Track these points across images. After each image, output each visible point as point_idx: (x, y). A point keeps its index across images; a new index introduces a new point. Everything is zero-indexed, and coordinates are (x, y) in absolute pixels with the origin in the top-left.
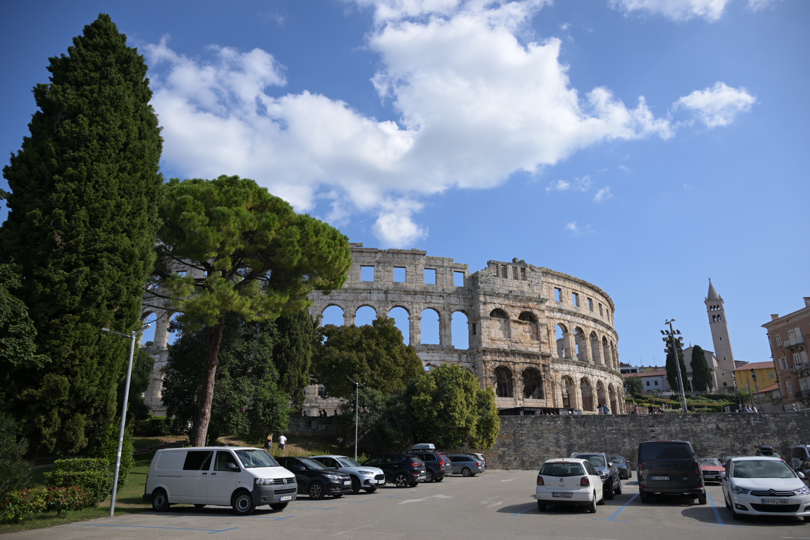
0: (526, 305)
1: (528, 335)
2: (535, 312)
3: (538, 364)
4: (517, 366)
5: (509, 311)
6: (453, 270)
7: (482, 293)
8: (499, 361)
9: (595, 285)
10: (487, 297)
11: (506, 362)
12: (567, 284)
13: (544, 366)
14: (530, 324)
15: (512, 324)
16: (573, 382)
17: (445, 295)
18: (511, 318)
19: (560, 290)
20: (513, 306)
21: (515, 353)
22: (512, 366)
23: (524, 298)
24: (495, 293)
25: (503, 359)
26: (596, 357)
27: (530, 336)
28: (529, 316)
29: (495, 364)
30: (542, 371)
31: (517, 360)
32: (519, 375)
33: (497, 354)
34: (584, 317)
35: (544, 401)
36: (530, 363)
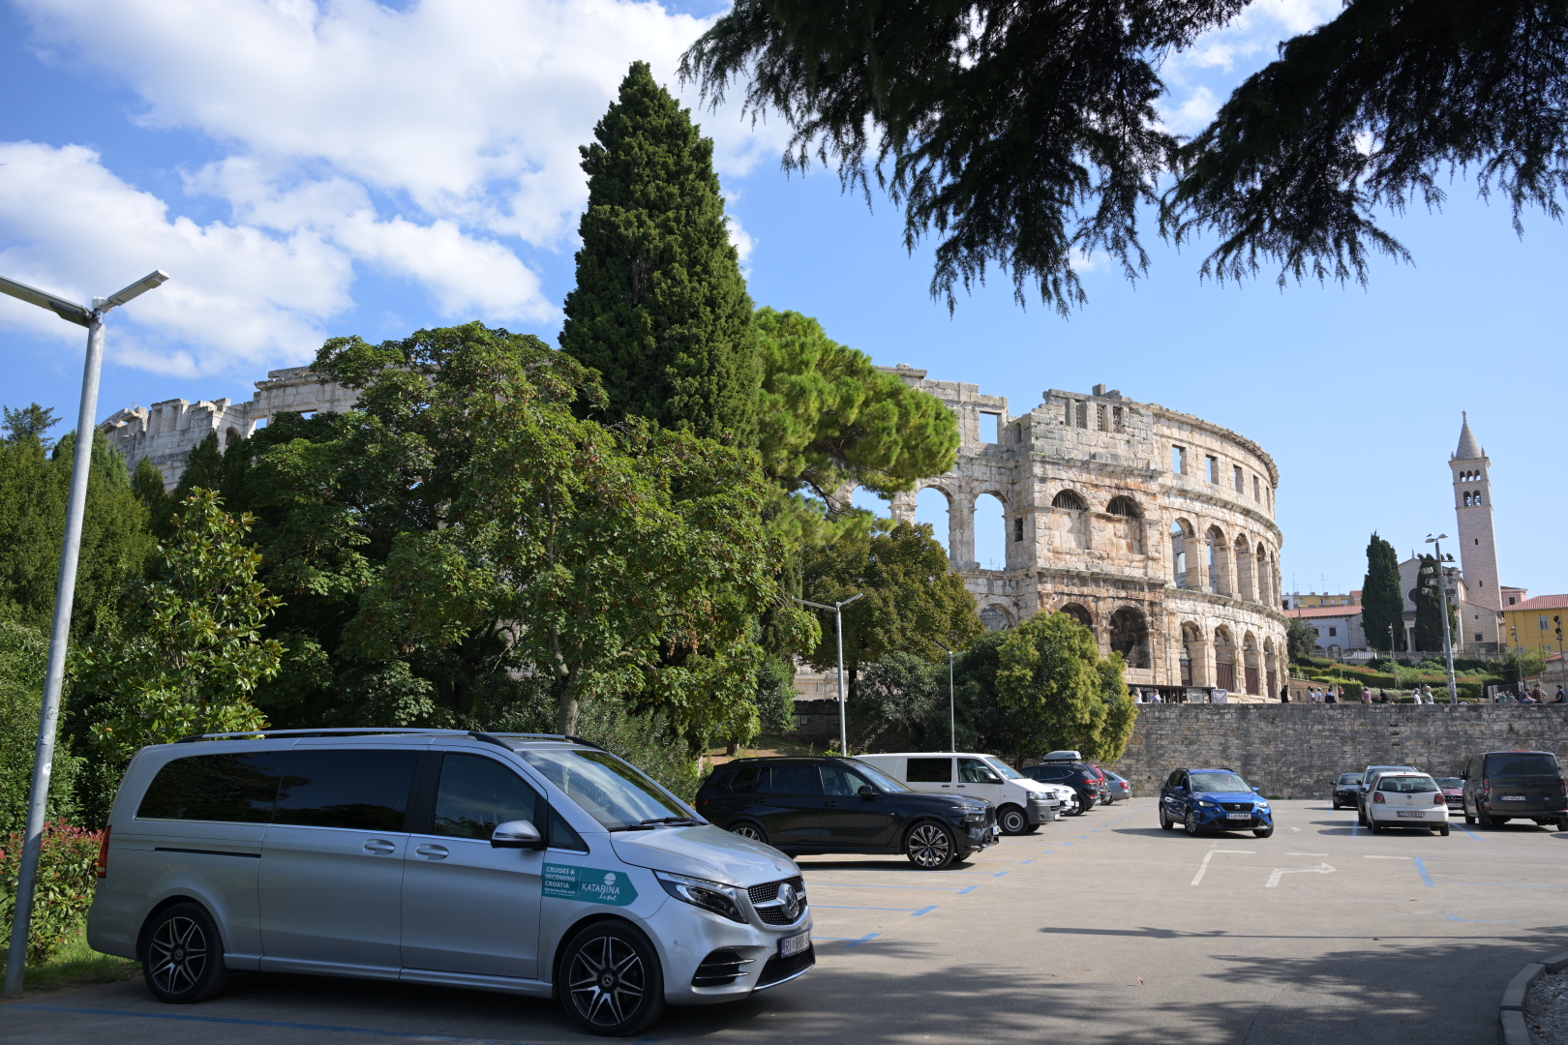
0: (1122, 484)
1: (1123, 542)
2: (1139, 497)
3: (1141, 601)
4: (1101, 603)
5: (1088, 494)
6: (978, 409)
7: (1039, 459)
8: (1068, 595)
9: (1249, 439)
10: (1047, 466)
11: (1080, 596)
12: (1198, 438)
13: (1152, 604)
14: (1127, 521)
15: (1094, 521)
16: (1201, 635)
17: (963, 461)
18: (1093, 509)
19: (1182, 449)
20: (1096, 486)
21: (1099, 579)
22: (1093, 605)
23: (1119, 470)
24: (1063, 459)
25: (1076, 590)
26: (1244, 586)
27: (1128, 544)
28: (1127, 505)
29: (1060, 601)
30: (1147, 613)
31: (1102, 592)
32: (1104, 622)
33: (1065, 581)
34: (1225, 505)
35: (1149, 672)
36: (1126, 598)
